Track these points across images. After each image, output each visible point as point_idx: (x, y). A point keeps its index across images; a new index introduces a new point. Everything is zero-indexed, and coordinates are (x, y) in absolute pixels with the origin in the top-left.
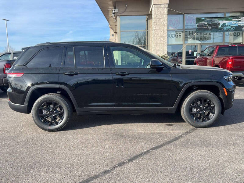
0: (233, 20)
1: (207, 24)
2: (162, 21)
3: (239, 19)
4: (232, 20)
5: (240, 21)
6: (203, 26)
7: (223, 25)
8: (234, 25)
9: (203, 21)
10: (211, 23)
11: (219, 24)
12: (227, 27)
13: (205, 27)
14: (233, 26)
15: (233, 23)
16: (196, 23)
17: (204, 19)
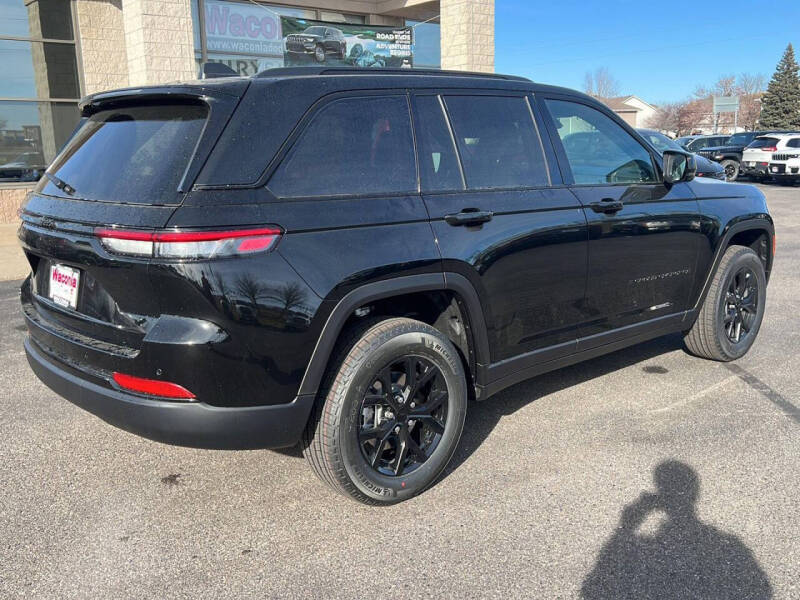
0: (379, 36)
1: (312, 40)
2: (171, 12)
3: (391, 37)
4: (374, 37)
5: (393, 42)
6: (302, 48)
7: (355, 50)
8: (382, 55)
9: (301, 29)
10: (324, 41)
11: (344, 45)
12: (364, 58)
13: (309, 50)
14: (378, 56)
15: (378, 46)
16: (284, 36)
17: (303, 22)
